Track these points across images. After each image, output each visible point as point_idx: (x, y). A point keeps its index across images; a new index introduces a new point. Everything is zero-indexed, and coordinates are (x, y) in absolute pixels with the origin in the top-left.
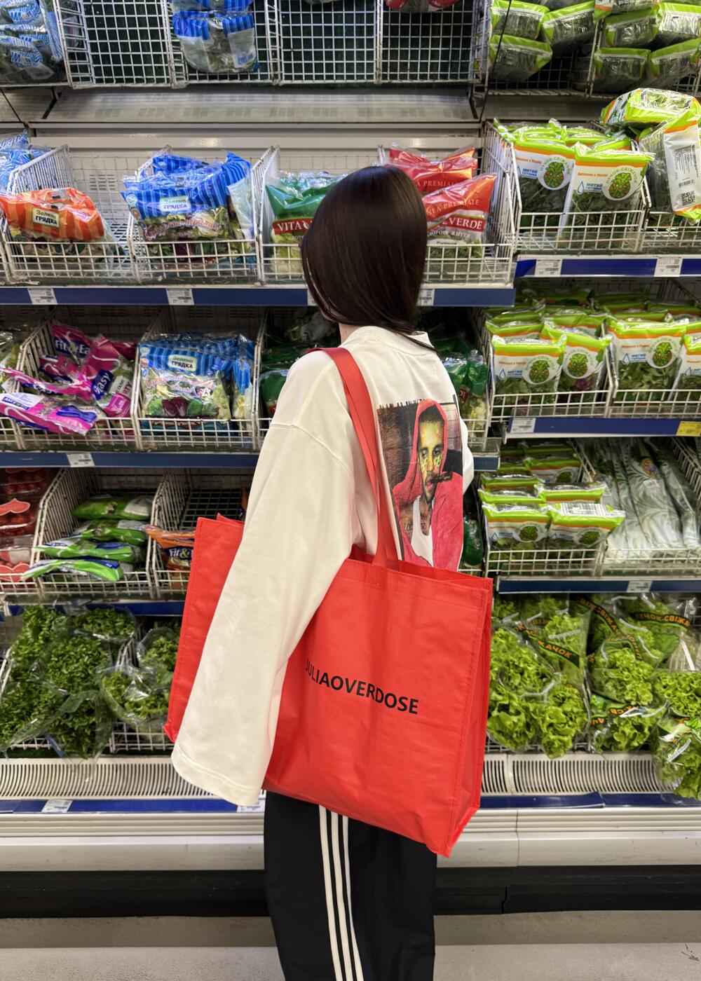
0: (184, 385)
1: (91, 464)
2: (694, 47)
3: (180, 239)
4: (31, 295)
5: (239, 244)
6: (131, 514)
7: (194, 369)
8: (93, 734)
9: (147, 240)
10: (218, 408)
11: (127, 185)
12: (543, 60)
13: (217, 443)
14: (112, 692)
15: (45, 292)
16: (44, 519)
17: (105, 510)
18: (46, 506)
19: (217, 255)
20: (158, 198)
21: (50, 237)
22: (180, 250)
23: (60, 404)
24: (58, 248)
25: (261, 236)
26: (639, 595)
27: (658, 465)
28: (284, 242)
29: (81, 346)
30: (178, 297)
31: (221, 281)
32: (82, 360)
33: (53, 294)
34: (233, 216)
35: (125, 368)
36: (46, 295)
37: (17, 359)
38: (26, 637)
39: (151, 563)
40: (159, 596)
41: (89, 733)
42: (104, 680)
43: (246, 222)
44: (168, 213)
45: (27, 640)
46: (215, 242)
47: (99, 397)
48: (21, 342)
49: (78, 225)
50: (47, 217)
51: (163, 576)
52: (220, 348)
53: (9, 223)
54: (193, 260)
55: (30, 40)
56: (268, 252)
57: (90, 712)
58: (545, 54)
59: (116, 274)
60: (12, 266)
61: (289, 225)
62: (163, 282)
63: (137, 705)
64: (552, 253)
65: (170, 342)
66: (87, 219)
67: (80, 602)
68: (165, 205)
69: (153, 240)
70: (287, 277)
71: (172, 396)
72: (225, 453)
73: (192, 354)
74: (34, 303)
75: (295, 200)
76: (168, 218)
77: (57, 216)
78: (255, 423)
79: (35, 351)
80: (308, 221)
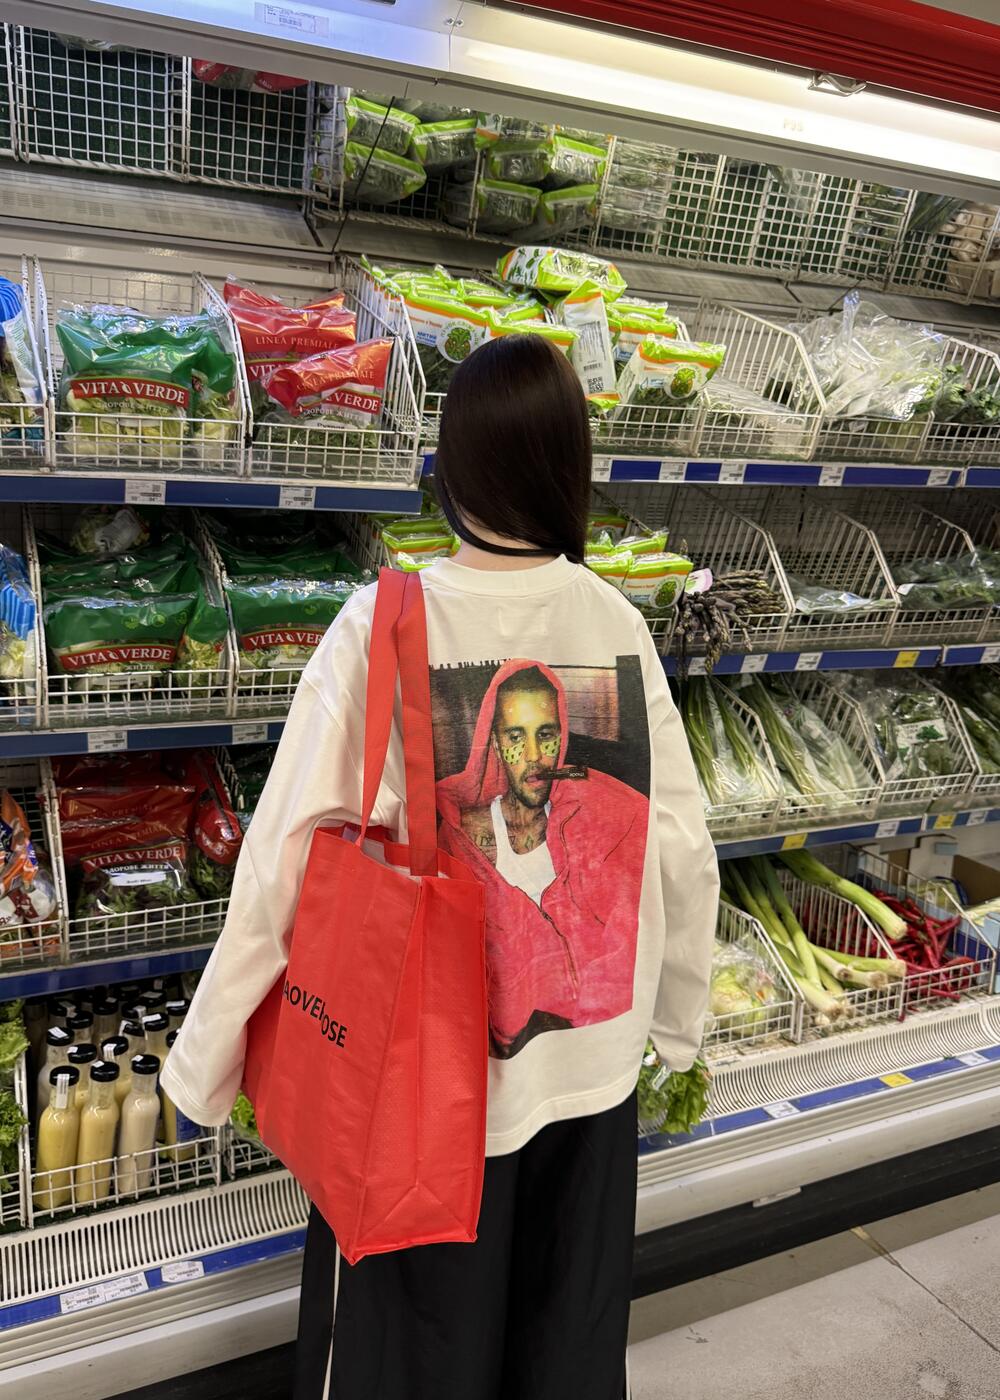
2: (591, 195)
5: (14, 410)
12: (413, 184)
28: (88, 411)
56: (63, 423)
58: (416, 178)
61: (98, 387)
70: (92, 460)
75: (108, 351)
78: (40, 683)
80: (129, 382)
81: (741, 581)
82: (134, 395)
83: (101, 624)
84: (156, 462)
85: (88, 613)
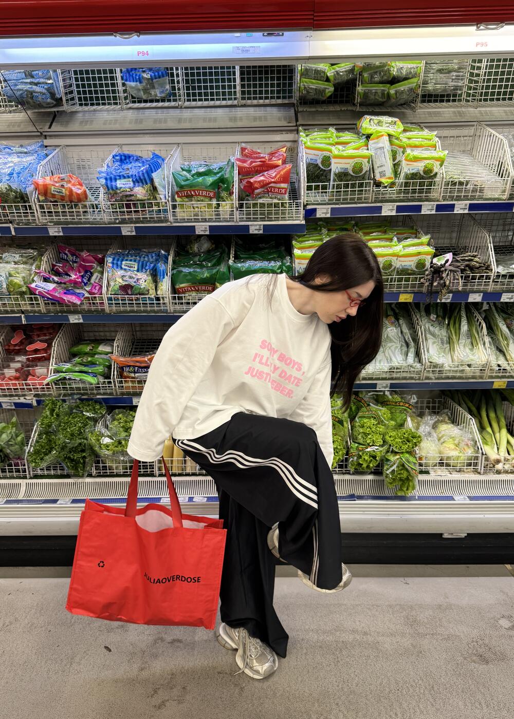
0: (131, 277)
1: (81, 321)
2: (415, 83)
3: (128, 201)
4: (49, 231)
5: (159, 203)
6: (102, 351)
7: (136, 269)
8: (84, 462)
9: (110, 202)
10: (149, 290)
11: (100, 172)
12: (329, 92)
13: (149, 308)
14: (94, 439)
15: (56, 229)
16: (55, 352)
17: (88, 349)
18: (56, 345)
19: (147, 209)
20: (116, 180)
21: (60, 200)
22: (128, 206)
23: (65, 288)
24: (64, 206)
25: (170, 199)
26: (384, 392)
27: (398, 320)
28: (182, 202)
29: (74, 257)
30: (127, 230)
31: (149, 222)
32: (75, 264)
33: (61, 230)
34: (155, 189)
35: (99, 268)
36: (57, 230)
37: (41, 264)
38: (46, 414)
39: (114, 375)
40: (118, 394)
41: (82, 461)
42: (90, 435)
43: (162, 191)
44: (121, 188)
45: (47, 416)
46: (146, 202)
47: (85, 284)
48: (42, 255)
49: (74, 194)
50: (59, 190)
51: (121, 382)
52: (150, 257)
53: (39, 194)
54: (135, 211)
55: (44, 87)
56: (174, 207)
57: (83, 451)
58: (330, 89)
59: (94, 219)
60: (40, 216)
61: (184, 193)
62: (119, 223)
63: (108, 446)
64: (325, 204)
65: (123, 255)
66: (79, 192)
67: (76, 397)
68: (120, 183)
69: (114, 201)
70: (184, 219)
71: (124, 283)
72: (153, 314)
73: (135, 261)
74: (51, 234)
75: (187, 180)
76: (121, 190)
77: (64, 190)
78: (169, 297)
79: (49, 260)
80: (194, 191)
81: (467, 258)
82: (196, 195)
83: (189, 277)
84: (206, 219)
85: (185, 273)
